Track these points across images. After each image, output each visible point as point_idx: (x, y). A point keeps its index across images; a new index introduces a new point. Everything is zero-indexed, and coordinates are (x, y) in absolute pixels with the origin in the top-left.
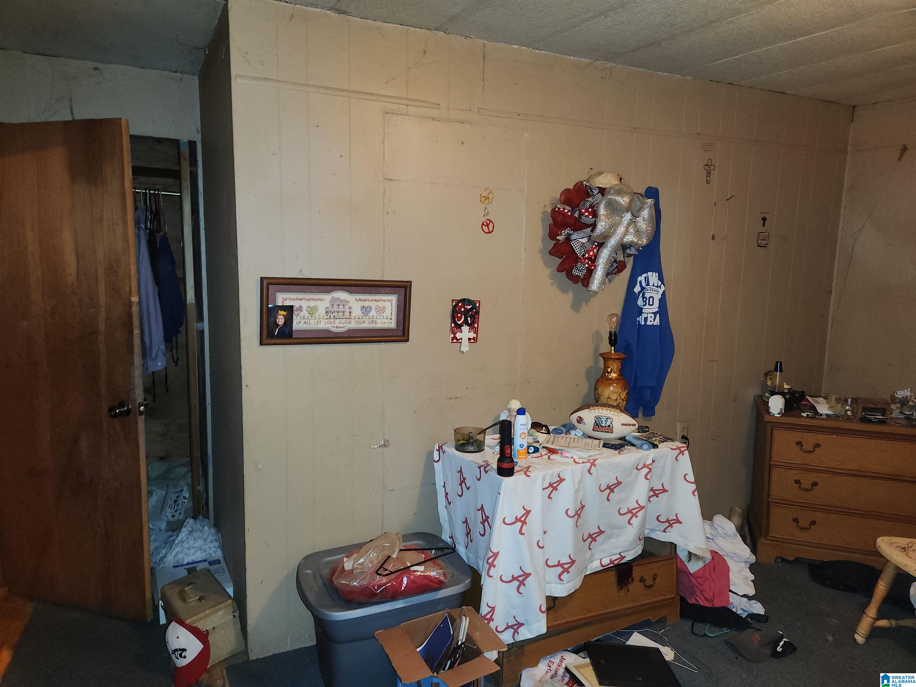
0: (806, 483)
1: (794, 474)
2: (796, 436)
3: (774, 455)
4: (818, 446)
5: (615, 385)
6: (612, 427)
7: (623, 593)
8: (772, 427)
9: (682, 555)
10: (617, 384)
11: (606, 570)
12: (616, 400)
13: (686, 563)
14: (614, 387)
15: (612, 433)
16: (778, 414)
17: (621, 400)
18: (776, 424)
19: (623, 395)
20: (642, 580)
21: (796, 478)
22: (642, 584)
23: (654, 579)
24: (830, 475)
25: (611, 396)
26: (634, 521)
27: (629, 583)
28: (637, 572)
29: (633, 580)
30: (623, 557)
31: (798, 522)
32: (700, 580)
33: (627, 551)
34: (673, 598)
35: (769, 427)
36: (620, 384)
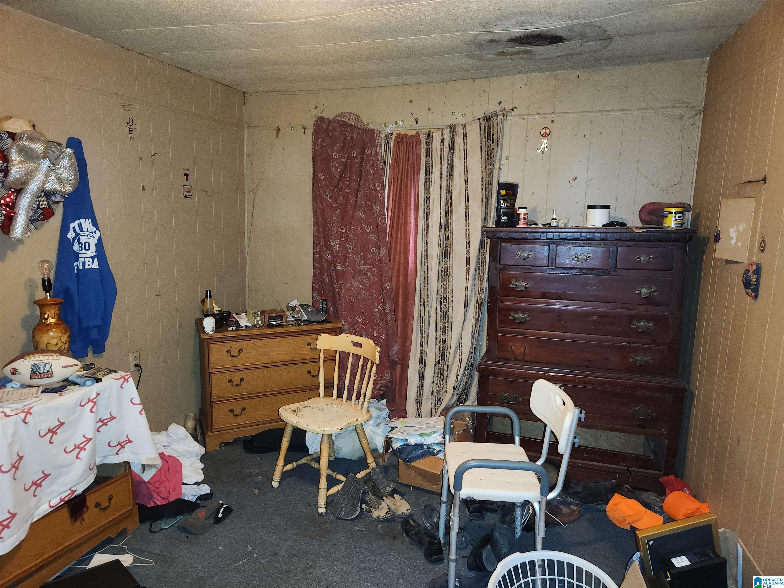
0: (236, 381)
1: (227, 376)
2: (226, 346)
3: (211, 365)
4: (241, 350)
5: (54, 330)
6: (52, 371)
7: (78, 524)
8: (208, 342)
9: (136, 469)
10: (55, 329)
11: (56, 510)
12: (57, 344)
13: (141, 475)
14: (53, 332)
15: (53, 377)
16: (212, 331)
17: (62, 344)
18: (211, 340)
19: (64, 339)
20: (97, 505)
21: (229, 379)
22: (98, 508)
23: (110, 500)
24: (251, 371)
25: (50, 342)
26: (83, 454)
27: (84, 512)
28: (91, 501)
29: (88, 508)
30: (74, 492)
31: (233, 412)
32: (156, 485)
33: (77, 484)
34: (132, 509)
35: (206, 344)
36: (59, 328)
